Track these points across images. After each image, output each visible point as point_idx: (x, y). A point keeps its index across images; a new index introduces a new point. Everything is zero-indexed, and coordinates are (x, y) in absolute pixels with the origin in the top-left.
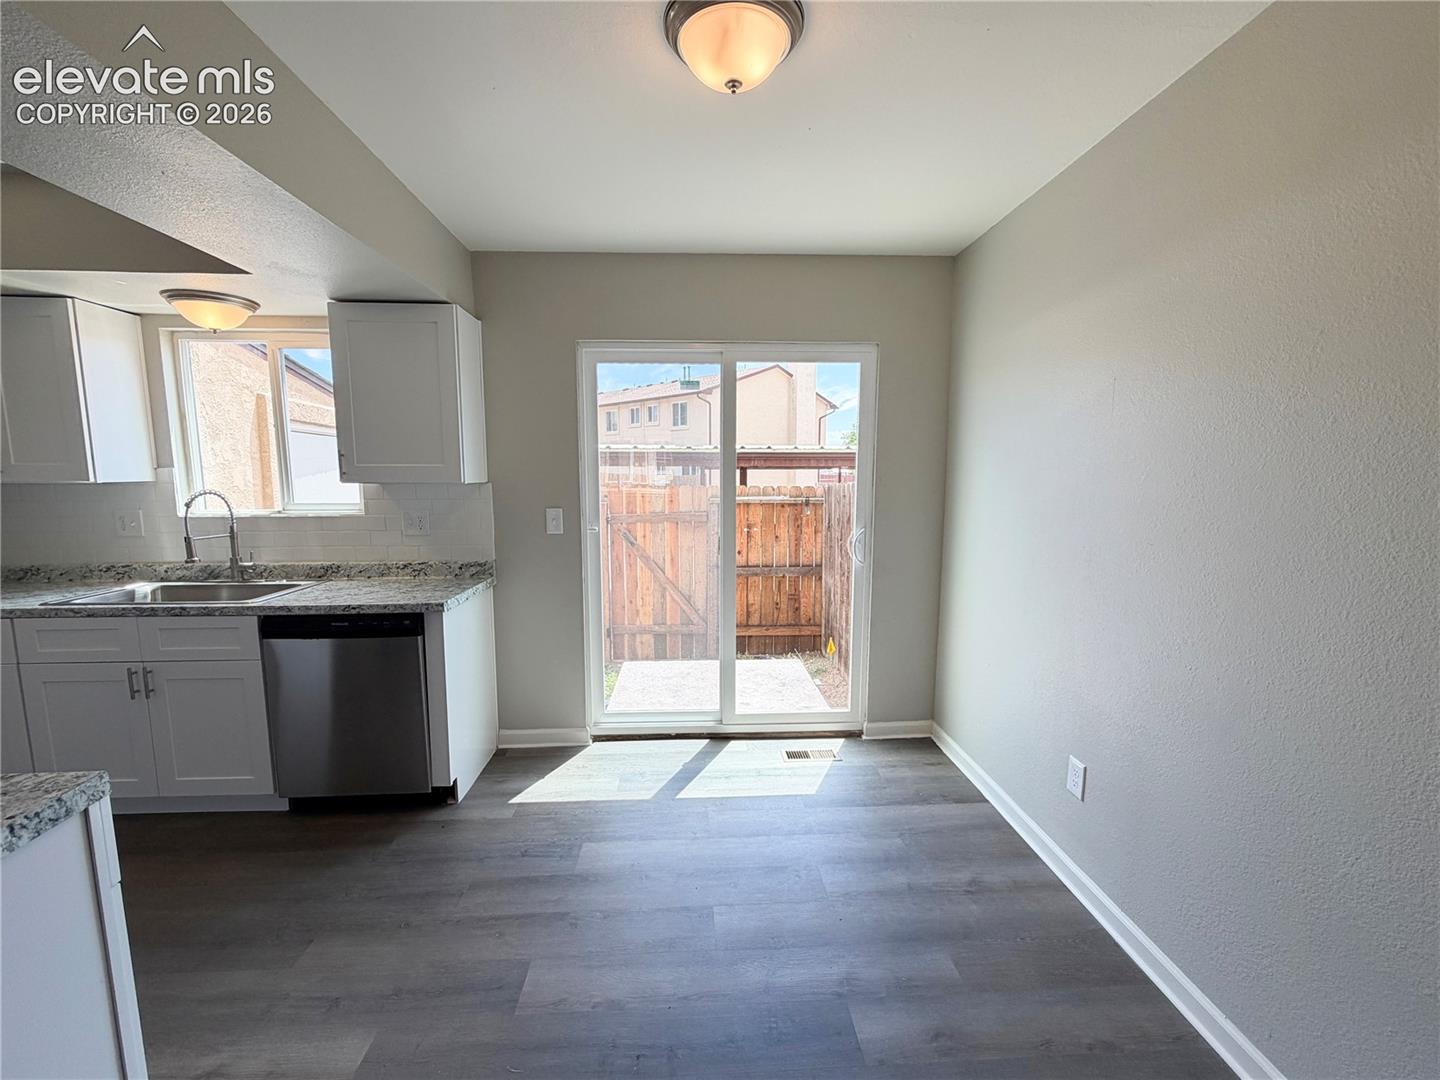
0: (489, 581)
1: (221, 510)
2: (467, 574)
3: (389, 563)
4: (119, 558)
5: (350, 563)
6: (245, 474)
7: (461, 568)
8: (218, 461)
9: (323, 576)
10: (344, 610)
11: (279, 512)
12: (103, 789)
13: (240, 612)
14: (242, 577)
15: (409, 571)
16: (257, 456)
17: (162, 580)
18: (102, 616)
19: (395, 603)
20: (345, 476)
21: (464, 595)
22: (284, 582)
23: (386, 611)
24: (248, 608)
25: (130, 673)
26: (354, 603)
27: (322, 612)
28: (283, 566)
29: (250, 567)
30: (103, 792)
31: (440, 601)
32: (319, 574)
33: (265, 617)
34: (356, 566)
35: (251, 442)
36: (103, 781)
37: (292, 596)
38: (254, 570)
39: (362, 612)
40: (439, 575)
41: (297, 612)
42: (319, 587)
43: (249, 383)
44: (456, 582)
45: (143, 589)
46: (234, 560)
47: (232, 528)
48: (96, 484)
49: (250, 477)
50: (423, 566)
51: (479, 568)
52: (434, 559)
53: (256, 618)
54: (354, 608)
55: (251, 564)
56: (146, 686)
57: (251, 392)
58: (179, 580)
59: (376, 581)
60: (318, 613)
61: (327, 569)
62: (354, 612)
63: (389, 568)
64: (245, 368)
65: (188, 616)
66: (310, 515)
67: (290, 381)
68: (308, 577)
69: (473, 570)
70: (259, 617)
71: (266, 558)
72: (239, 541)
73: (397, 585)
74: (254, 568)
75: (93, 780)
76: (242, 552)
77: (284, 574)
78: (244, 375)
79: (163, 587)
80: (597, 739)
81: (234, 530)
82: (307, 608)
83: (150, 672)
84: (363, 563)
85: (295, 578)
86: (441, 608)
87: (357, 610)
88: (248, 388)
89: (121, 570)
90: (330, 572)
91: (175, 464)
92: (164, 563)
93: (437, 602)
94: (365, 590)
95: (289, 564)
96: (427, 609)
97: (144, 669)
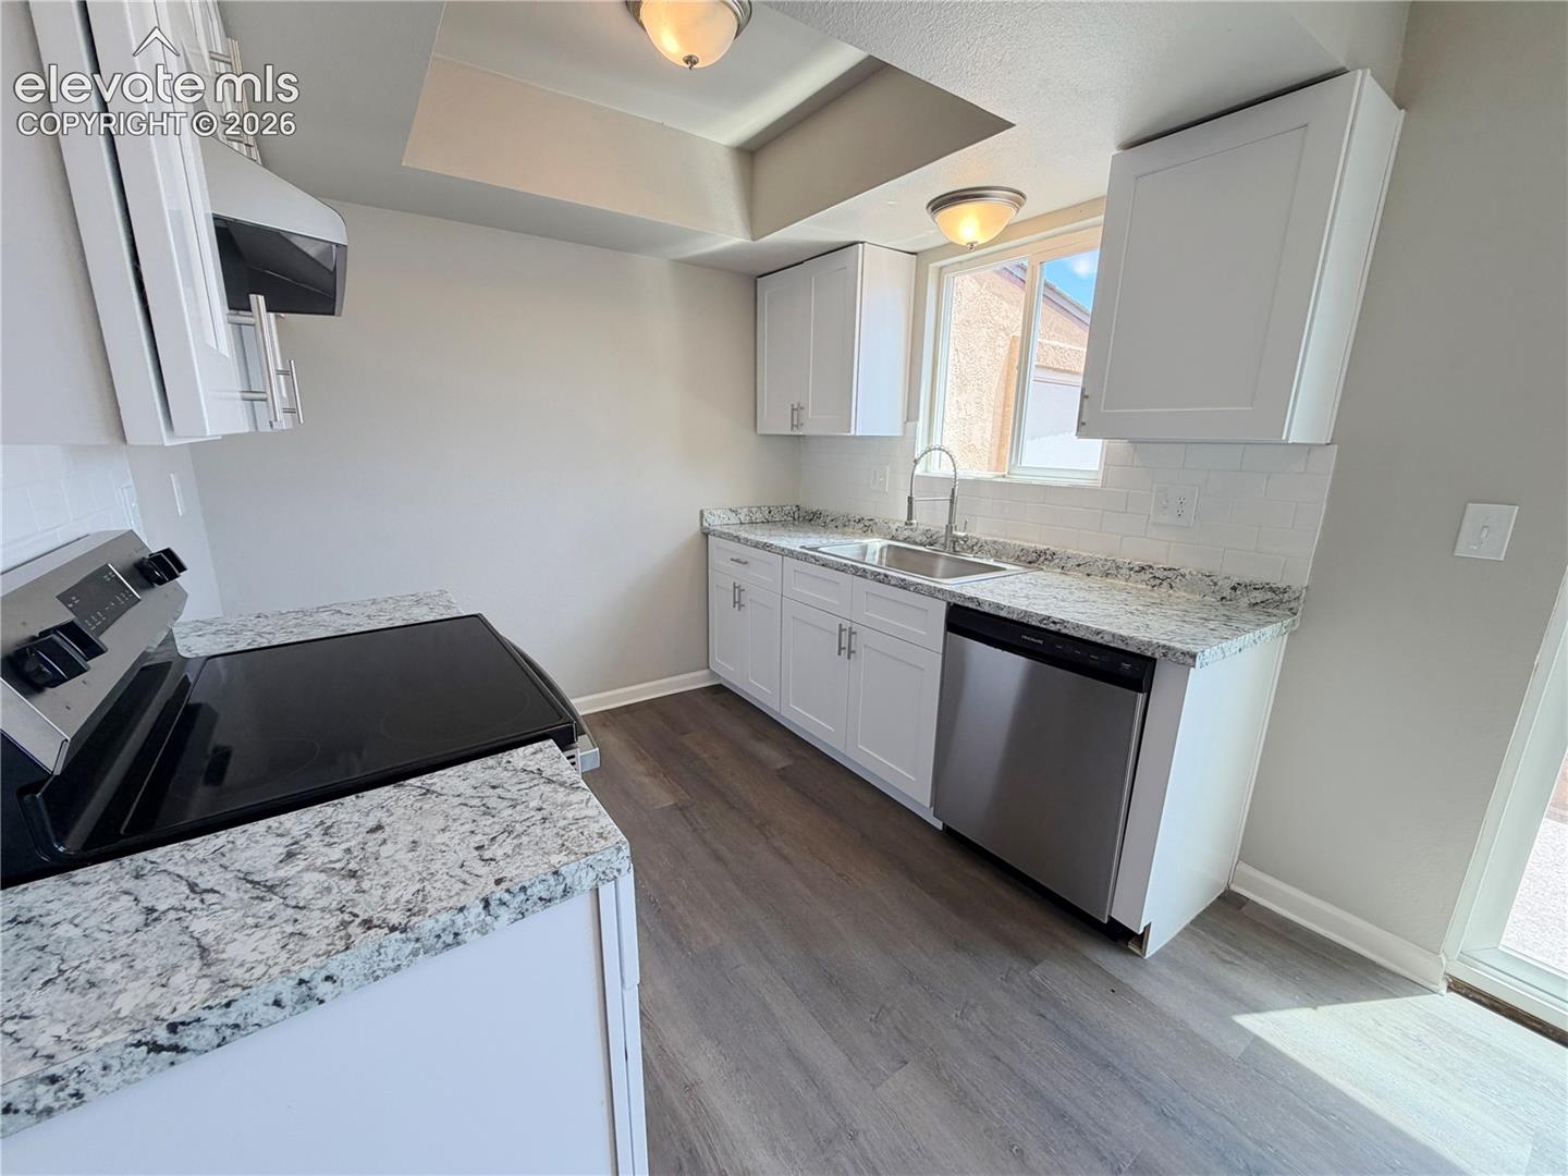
0: (1286, 622)
1: (946, 470)
2: (1244, 602)
3: (1119, 560)
4: (867, 512)
5: (1069, 551)
6: (984, 431)
7: (1234, 588)
8: (960, 416)
9: (1034, 562)
10: (1041, 622)
11: (1004, 476)
12: (620, 866)
13: (932, 593)
14: (954, 548)
15: (1148, 576)
16: (1000, 411)
17: (893, 538)
18: (831, 568)
19: (1115, 631)
20: (1083, 428)
21: (1236, 643)
22: (991, 562)
23: (1097, 639)
24: (940, 590)
25: (841, 630)
26: (1057, 615)
27: (1015, 617)
28: (995, 542)
29: (962, 538)
30: (619, 871)
31: (1191, 648)
32: (1029, 559)
33: (955, 605)
34: (1075, 556)
35: (996, 395)
36: (621, 855)
37: (989, 585)
38: (965, 542)
39: (1064, 631)
40: (1193, 592)
41: (986, 609)
42: (1023, 577)
43: (1006, 323)
44: (1222, 611)
45: (876, 544)
46: (949, 528)
47: (953, 490)
48: (855, 437)
49: (988, 437)
50: (1170, 574)
51: (1269, 595)
52: (1190, 564)
53: (945, 604)
54: (1054, 623)
55: (963, 534)
56: (849, 647)
57: (1007, 335)
58: (905, 540)
59: (1096, 582)
60: (1010, 616)
61: (1039, 554)
62: (1053, 627)
63: (1118, 567)
64: (1005, 305)
65: (888, 584)
66: (1034, 482)
67: (1043, 311)
68: (1017, 560)
69: (1259, 596)
70: (949, 603)
71: (979, 531)
72: (958, 506)
73: (1124, 596)
74: (965, 539)
75: (607, 852)
76: (959, 521)
77: (993, 552)
78: (1003, 314)
79: (889, 546)
80: (1458, 987)
81: (954, 493)
82: (998, 606)
83: (855, 633)
84: (1085, 554)
85: (1004, 559)
86: (1190, 661)
87: (1058, 626)
88: (1005, 329)
89: (867, 523)
90: (1042, 559)
91: (921, 419)
92: (897, 521)
93: (1185, 648)
94: (1078, 594)
95: (1001, 540)
96: (1165, 655)
97: (850, 628)
